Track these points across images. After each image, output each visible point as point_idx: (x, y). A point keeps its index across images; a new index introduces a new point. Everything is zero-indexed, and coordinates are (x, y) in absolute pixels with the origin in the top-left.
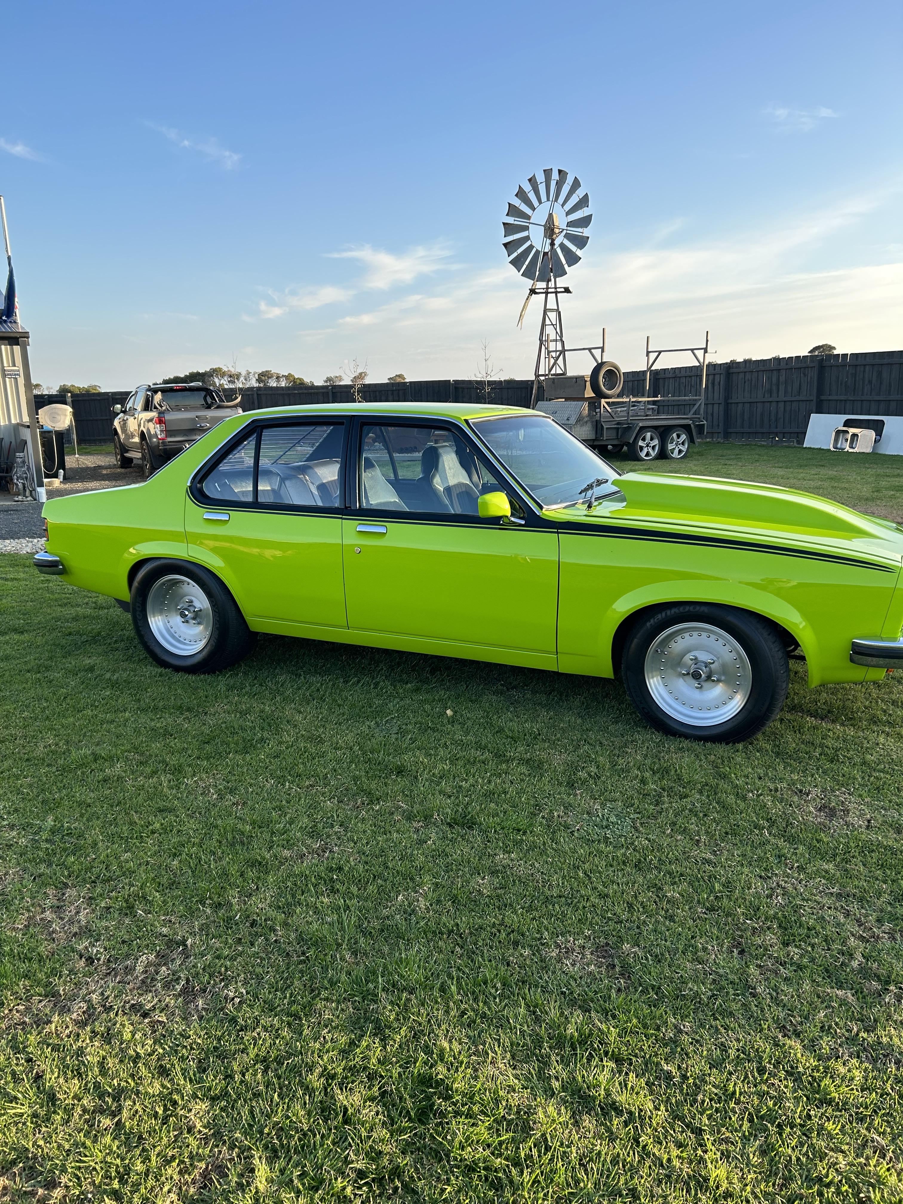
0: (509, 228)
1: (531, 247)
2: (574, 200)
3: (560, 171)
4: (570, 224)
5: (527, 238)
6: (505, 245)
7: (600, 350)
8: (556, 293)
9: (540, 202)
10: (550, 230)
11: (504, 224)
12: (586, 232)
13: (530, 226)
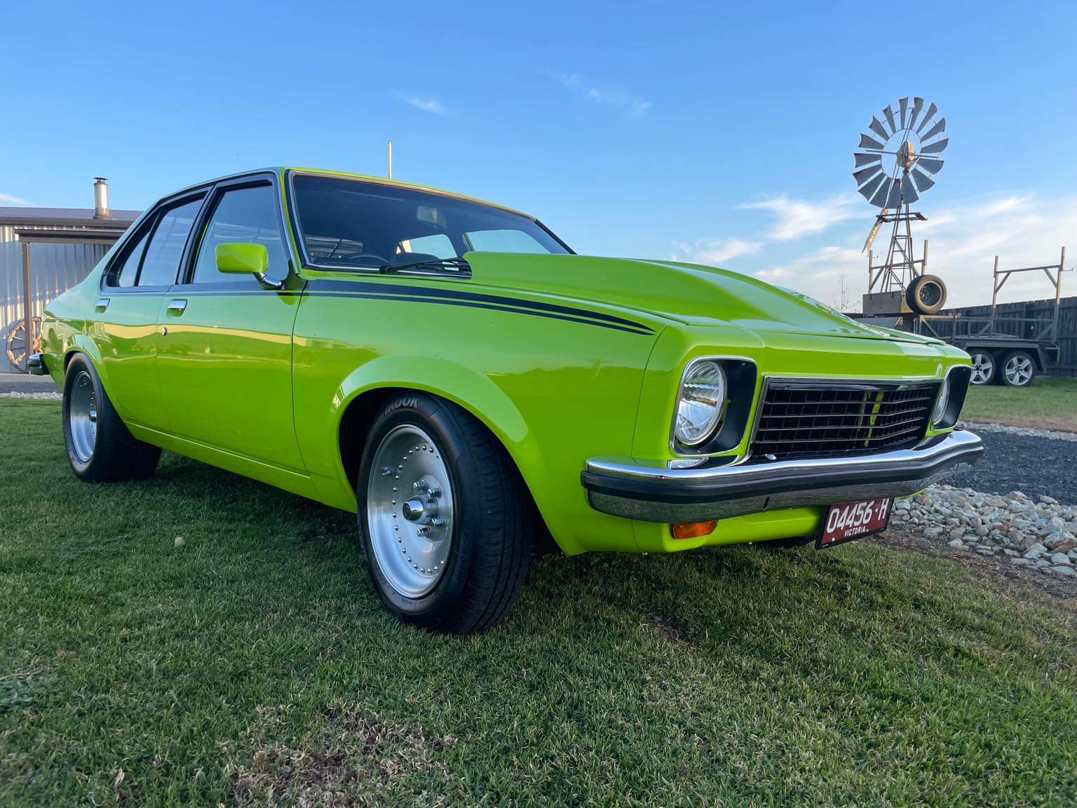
0: (860, 158)
1: (882, 175)
2: (930, 125)
3: (916, 99)
4: (924, 150)
5: (879, 167)
6: (856, 175)
7: (921, 263)
8: (907, 219)
9: (894, 131)
10: (903, 157)
11: (856, 154)
12: (939, 156)
13: (883, 155)
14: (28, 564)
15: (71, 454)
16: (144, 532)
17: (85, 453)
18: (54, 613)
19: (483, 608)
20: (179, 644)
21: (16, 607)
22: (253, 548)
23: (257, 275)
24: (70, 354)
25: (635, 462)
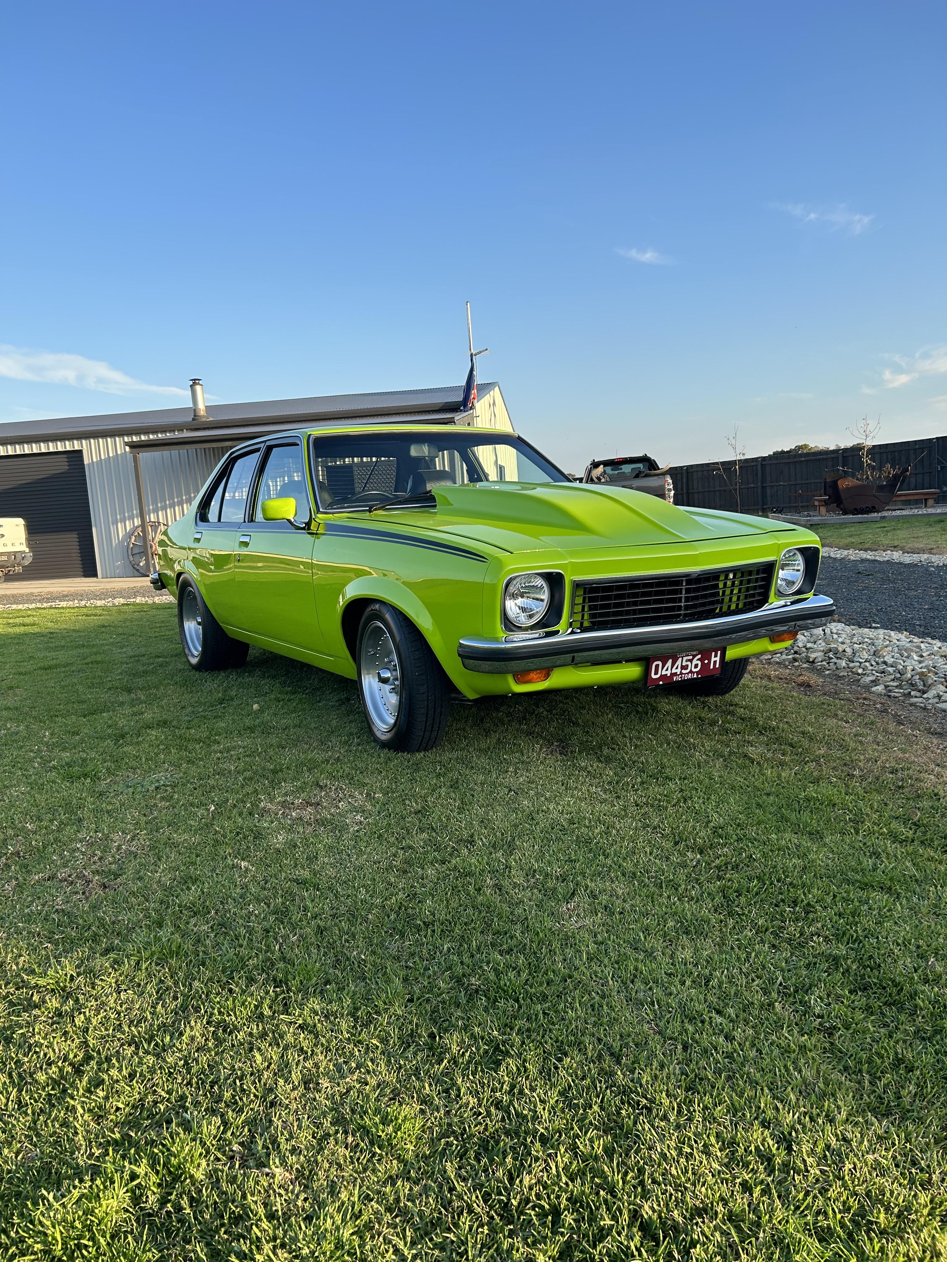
14: (164, 723)
15: (187, 651)
16: (236, 702)
17: (197, 650)
18: (180, 748)
19: (422, 734)
20: (247, 759)
21: (159, 745)
22: (304, 710)
23: (289, 521)
24: (179, 575)
25: (486, 640)
